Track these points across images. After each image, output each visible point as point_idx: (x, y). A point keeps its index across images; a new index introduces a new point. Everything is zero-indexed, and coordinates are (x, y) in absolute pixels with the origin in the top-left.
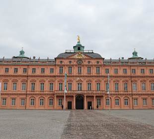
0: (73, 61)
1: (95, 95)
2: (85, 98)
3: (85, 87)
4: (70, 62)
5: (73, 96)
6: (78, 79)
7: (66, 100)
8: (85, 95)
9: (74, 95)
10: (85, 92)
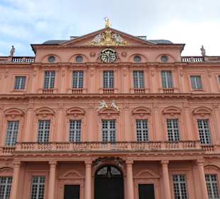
0: (86, 53)
1: (165, 160)
2: (130, 170)
3: (126, 130)
4: (79, 57)
5: (83, 164)
6: (104, 104)
7: (58, 179)
8: (130, 160)
9: (88, 161)
10: (129, 148)
